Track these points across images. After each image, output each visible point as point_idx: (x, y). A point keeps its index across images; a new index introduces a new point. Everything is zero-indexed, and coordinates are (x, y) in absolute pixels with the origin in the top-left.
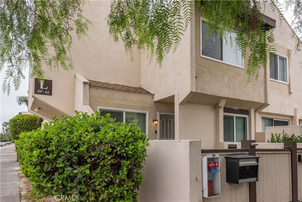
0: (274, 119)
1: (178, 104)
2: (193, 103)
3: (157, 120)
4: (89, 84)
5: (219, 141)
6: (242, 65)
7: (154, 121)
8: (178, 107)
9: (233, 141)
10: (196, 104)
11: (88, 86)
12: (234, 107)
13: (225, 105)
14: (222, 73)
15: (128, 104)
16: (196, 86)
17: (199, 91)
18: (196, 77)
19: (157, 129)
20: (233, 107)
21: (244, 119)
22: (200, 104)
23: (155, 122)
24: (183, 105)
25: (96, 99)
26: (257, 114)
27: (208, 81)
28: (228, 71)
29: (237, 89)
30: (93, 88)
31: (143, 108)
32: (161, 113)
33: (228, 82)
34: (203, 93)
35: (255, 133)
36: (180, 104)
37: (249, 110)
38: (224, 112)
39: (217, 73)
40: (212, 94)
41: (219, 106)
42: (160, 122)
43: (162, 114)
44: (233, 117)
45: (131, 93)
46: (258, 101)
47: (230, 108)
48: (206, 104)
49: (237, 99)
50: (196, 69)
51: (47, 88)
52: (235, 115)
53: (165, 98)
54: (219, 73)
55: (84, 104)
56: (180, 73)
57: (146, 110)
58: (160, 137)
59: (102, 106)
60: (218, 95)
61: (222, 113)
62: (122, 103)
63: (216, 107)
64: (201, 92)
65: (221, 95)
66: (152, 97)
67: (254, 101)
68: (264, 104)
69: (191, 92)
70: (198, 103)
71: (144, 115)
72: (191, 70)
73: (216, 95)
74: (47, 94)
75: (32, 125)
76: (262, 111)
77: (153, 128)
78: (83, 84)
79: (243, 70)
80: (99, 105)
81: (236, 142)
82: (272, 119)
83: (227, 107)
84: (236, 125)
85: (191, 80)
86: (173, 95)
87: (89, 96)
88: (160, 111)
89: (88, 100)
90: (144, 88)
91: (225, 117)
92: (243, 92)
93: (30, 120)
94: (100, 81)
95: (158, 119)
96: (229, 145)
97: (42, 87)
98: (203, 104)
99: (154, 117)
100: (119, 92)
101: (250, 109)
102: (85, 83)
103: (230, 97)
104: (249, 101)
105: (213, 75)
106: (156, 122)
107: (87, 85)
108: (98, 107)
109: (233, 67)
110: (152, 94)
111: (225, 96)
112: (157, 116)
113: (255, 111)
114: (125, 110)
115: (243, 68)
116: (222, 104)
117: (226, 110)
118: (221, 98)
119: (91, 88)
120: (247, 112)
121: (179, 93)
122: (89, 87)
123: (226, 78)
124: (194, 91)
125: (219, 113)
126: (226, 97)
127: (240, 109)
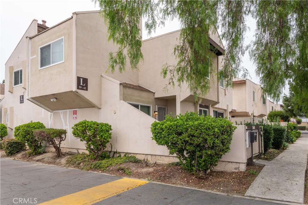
0: (218, 112)
1: (179, 101)
21: (206, 111)
23: (155, 113)
24: (183, 103)
26: (212, 109)
31: (149, 102)
36: (181, 102)
37: (208, 105)
38: (200, 107)
43: (160, 107)
44: (202, 110)
51: (84, 85)
53: (167, 96)
55: (121, 100)
57: (151, 104)
62: (138, 99)
66: (154, 95)
68: (217, 102)
69: (191, 95)
71: (150, 108)
74: (85, 90)
76: (215, 106)
78: (120, 85)
82: (217, 112)
83: (201, 104)
86: (175, 95)
88: (158, 105)
90: (142, 86)
95: (157, 110)
97: (81, 84)
99: (154, 109)
110: (153, 92)
111: (202, 97)
112: (156, 108)
113: (212, 106)
114: (140, 104)
118: (200, 99)
120: (208, 107)
121: (180, 94)
125: (197, 108)
127: (205, 105)
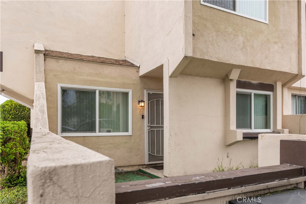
1: (168, 76)
2: (190, 75)
3: (144, 101)
4: (44, 53)
5: (230, 128)
6: (265, 19)
7: (139, 102)
8: (168, 80)
9: (251, 128)
10: (195, 76)
11: (42, 56)
12: (252, 80)
13: (239, 78)
14: (234, 29)
15: (102, 80)
16: (193, 48)
17: (198, 56)
18: (194, 35)
19: (144, 112)
20: (250, 81)
21: (267, 97)
22: (201, 77)
23: (140, 104)
24: (175, 78)
25: (55, 73)
26: (286, 91)
27: (213, 41)
28: (244, 27)
29: (258, 54)
30: (50, 59)
31: (123, 85)
32: (149, 92)
33: (244, 42)
34: (205, 58)
35: (283, 116)
36: (170, 77)
37: (273, 84)
38: (238, 87)
39: (226, 29)
40: (219, 61)
41: (230, 78)
42: (149, 103)
43: (151, 92)
44: (250, 95)
45: (107, 66)
46: (287, 71)
47: (245, 82)
48: (211, 77)
49: (257, 68)
50: (194, 23)
52: (253, 92)
53: (153, 70)
54: (230, 30)
55: (38, 81)
56: (170, 31)
57: (129, 88)
58: (149, 123)
59: (64, 83)
60: (227, 63)
61: (233, 90)
62: (93, 79)
63: (225, 80)
64: (201, 58)
65: (232, 62)
66: (137, 70)
67: (282, 71)
68: (297, 75)
69: (186, 57)
70: (198, 75)
71: (126, 94)
72: (185, 24)
73: (225, 62)
75: (21, 110)
77: (138, 111)
78: (35, 53)
79: (266, 25)
80: (60, 82)
81: (254, 129)
83: (241, 80)
84: (255, 106)
85: (186, 40)
86: (162, 64)
87: (43, 69)
88: (148, 89)
89: (43, 74)
90: (128, 60)
91: (238, 95)
92: (266, 57)
93: (19, 105)
94: (69, 52)
95: (146, 99)
96: (244, 134)
98: (206, 77)
99: (140, 96)
100: (89, 64)
101: (276, 83)
102: (37, 52)
103: (246, 65)
104: (275, 71)
105: (220, 32)
106: (142, 104)
107: (40, 54)
108: (58, 84)
109: (252, 21)
110: (137, 67)
111: (238, 64)
112: (143, 96)
113: (282, 86)
114: (98, 88)
115: (267, 22)
116: (235, 75)
117: (240, 84)
118: (233, 67)
119: (47, 59)
120: (271, 88)
121: (169, 60)
122: (45, 58)
123: (240, 38)
124: (190, 54)
125: (229, 89)
126: (241, 64)
127: (260, 84)
